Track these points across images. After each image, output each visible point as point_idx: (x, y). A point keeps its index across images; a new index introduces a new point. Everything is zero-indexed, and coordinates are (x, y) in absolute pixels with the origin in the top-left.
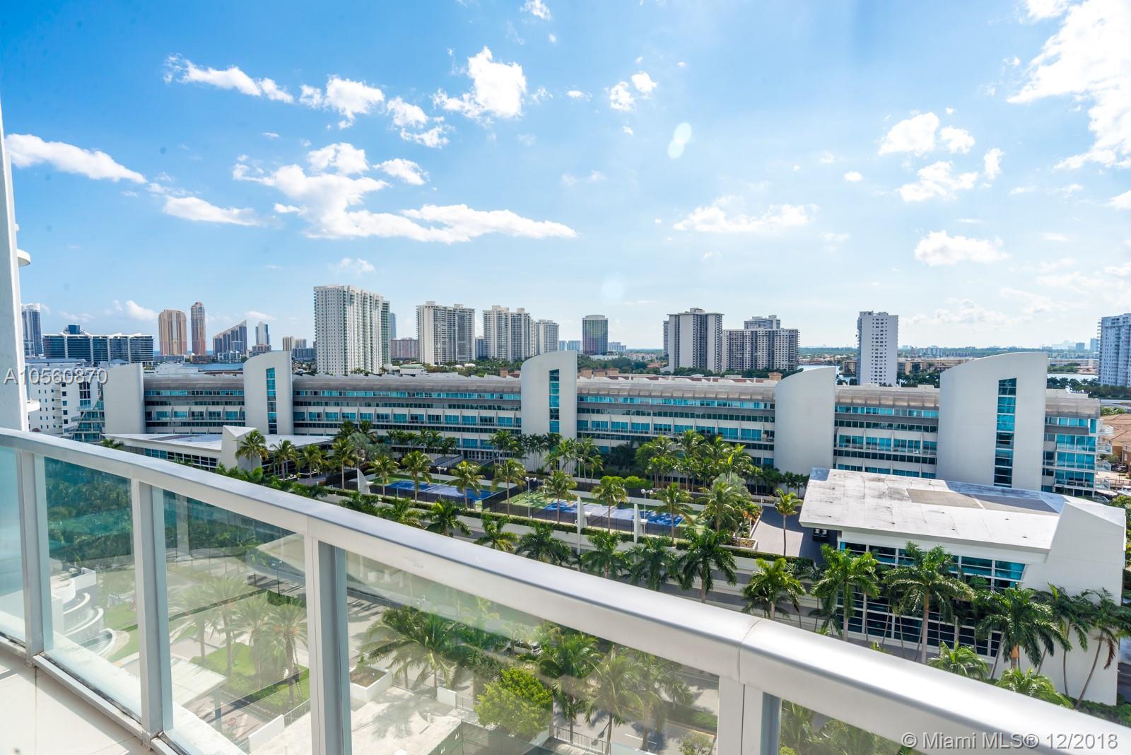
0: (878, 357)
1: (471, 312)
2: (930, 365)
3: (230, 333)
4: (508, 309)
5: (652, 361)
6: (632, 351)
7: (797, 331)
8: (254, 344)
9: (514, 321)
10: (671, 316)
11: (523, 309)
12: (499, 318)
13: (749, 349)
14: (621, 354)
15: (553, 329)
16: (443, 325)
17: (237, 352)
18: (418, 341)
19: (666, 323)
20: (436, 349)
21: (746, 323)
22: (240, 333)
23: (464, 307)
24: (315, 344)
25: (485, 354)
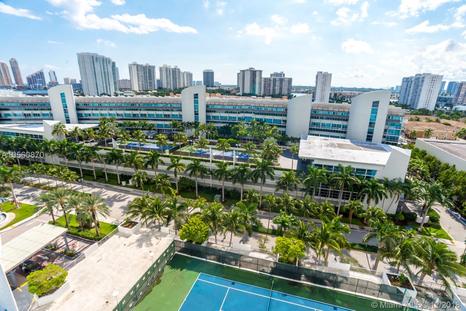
0: (323, 90)
1: (154, 67)
2: (341, 94)
3: (35, 75)
4: (170, 66)
5: (232, 90)
6: (224, 86)
7: (291, 79)
8: (50, 81)
9: (173, 72)
10: (241, 71)
11: (177, 66)
12: (167, 70)
13: (272, 86)
14: (219, 87)
15: (190, 75)
16: (141, 73)
17: (41, 85)
18: (130, 80)
19: (238, 74)
20: (139, 84)
21: (271, 75)
22: (40, 75)
23: (150, 65)
24: (80, 81)
25: (161, 86)
